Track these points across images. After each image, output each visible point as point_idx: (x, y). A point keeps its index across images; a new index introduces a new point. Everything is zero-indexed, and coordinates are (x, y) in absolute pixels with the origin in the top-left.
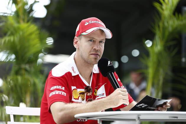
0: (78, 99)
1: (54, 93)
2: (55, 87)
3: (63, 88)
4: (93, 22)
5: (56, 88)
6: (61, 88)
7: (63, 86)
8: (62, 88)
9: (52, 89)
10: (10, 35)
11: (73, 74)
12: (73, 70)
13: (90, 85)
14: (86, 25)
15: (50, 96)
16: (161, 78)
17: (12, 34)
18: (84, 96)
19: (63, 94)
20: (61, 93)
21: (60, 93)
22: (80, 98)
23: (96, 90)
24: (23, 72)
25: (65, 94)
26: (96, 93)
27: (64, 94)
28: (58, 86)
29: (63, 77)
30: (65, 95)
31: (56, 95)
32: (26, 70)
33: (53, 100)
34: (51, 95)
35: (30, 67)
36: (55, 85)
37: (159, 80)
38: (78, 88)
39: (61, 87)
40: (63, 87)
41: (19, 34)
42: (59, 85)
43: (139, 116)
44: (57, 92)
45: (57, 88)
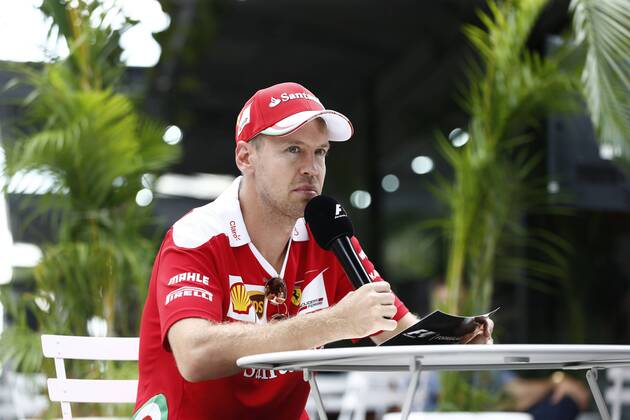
0: (247, 312)
1: (178, 294)
2: (183, 277)
3: (206, 280)
4: (292, 97)
5: (184, 279)
6: (198, 280)
7: (203, 273)
8: (201, 278)
9: (174, 280)
10: (52, 128)
11: (234, 243)
12: (234, 231)
13: (282, 276)
14: (272, 105)
15: (167, 301)
16: (490, 242)
17: (60, 125)
18: (262, 305)
19: (204, 296)
20: (200, 293)
21: (196, 294)
22: (252, 310)
23: (298, 290)
24: (93, 231)
25: (211, 295)
26: (297, 298)
27: (207, 296)
28: (189, 274)
29: (204, 248)
30: (211, 299)
31: (184, 298)
32: (101, 226)
33: (176, 314)
34: (169, 299)
35: (111, 217)
36: (184, 272)
37: (483, 248)
38: (246, 281)
39: (198, 275)
40: (205, 278)
41: (80, 124)
42: (192, 271)
43: (419, 359)
44: (187, 291)
45: (188, 279)
